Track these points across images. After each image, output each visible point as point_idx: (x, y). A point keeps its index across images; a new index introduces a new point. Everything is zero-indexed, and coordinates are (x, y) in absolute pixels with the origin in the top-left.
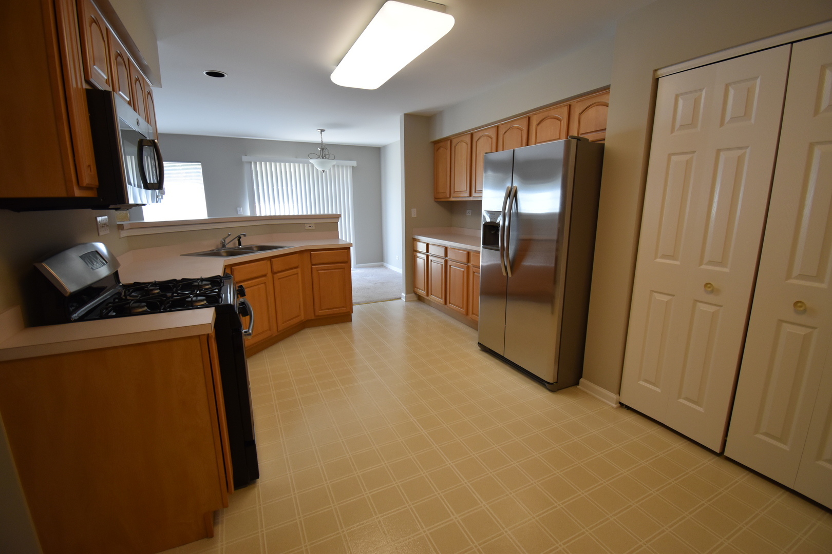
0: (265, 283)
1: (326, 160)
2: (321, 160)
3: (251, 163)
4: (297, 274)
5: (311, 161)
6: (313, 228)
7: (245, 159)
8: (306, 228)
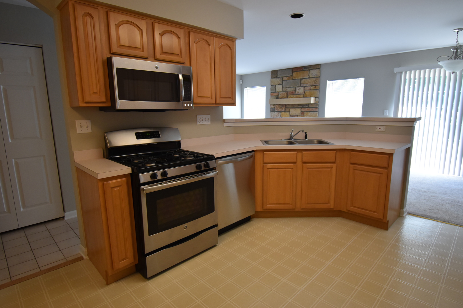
0: (293, 168)
1: (459, 60)
2: (454, 61)
3: (401, 73)
4: (332, 168)
5: (440, 63)
6: (384, 130)
7: (396, 70)
8: (377, 130)
